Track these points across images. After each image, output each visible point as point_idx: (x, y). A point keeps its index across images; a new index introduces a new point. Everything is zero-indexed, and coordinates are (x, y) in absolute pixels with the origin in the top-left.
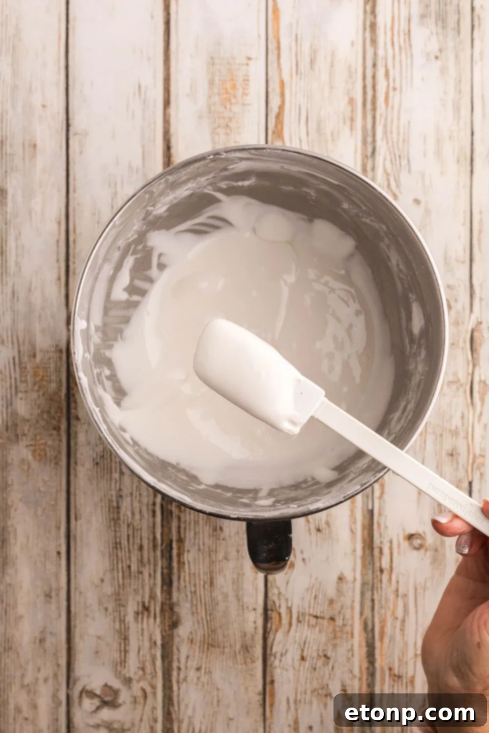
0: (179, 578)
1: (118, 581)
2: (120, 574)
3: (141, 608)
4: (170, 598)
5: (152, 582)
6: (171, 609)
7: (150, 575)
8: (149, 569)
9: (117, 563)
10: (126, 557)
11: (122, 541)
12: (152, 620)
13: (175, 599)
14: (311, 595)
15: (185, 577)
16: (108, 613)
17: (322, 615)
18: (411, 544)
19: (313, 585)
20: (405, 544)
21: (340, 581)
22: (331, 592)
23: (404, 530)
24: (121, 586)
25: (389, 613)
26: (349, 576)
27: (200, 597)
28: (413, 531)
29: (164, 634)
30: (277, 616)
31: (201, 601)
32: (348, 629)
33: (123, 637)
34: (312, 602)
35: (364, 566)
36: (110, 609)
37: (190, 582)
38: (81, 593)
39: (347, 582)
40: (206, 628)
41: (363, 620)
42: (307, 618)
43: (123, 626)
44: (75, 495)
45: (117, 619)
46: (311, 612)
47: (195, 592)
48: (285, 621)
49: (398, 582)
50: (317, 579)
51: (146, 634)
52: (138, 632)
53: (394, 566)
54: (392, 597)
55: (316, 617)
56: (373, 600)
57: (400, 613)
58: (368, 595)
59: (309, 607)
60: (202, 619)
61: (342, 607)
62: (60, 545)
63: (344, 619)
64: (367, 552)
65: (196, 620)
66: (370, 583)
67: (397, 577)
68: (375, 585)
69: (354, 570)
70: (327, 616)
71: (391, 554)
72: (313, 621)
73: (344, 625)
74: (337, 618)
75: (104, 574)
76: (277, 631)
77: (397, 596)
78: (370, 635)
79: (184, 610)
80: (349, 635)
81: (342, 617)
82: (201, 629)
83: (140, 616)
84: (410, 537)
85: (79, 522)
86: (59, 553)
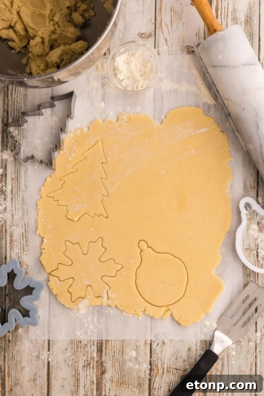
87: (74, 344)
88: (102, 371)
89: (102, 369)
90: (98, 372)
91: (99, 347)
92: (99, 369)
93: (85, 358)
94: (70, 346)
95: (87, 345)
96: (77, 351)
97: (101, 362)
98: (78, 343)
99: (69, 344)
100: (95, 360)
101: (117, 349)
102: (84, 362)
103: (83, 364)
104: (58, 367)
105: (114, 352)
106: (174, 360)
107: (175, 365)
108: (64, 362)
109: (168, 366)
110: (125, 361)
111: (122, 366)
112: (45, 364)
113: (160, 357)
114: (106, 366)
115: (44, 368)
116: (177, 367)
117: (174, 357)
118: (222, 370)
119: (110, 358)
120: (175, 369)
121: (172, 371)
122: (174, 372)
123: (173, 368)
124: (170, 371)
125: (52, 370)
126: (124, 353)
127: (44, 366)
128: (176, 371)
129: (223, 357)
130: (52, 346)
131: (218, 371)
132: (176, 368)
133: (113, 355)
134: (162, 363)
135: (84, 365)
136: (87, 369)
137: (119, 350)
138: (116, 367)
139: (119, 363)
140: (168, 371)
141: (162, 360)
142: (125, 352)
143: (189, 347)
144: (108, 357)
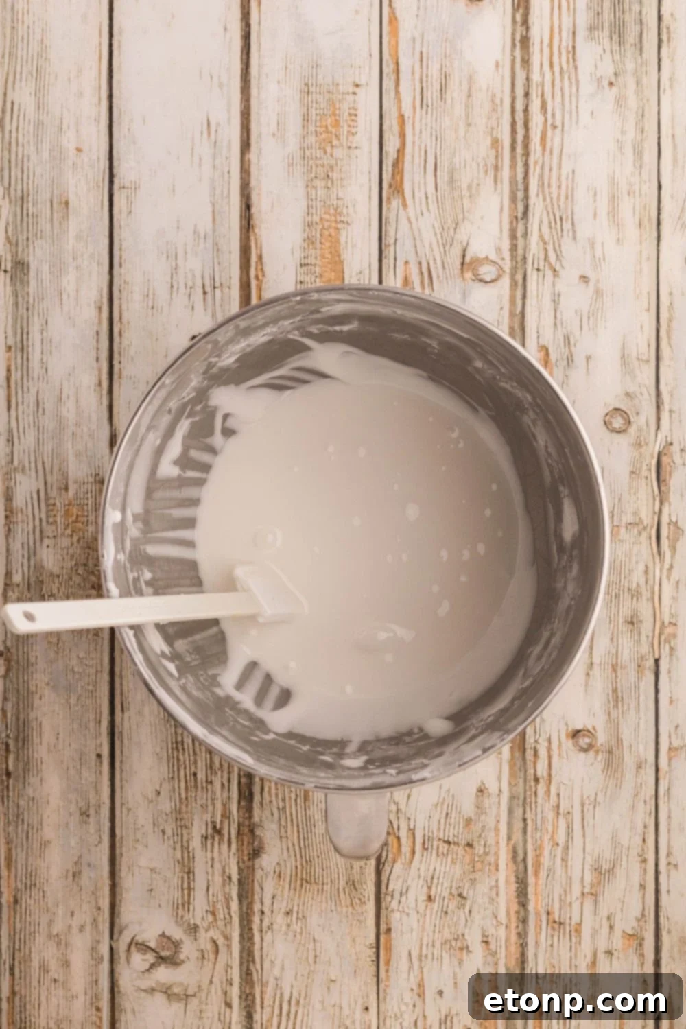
0: (262, 789)
1: (180, 794)
2: (183, 785)
3: (210, 831)
4: (250, 817)
5: (225, 795)
6: (252, 831)
7: (223, 785)
8: (222, 777)
9: (179, 770)
10: (190, 760)
11: (185, 740)
12: (225, 847)
13: (256, 819)
14: (441, 813)
15: (270, 788)
16: (166, 837)
17: (456, 840)
18: (576, 744)
19: (444, 799)
20: (568, 744)
21: (480, 794)
22: (468, 808)
23: (566, 724)
24: (184, 800)
25: (546, 838)
26: (493, 787)
27: (291, 815)
28: (579, 727)
29: (241, 864)
30: (395, 841)
31: (292, 820)
32: (491, 859)
33: (186, 870)
34: (443, 821)
35: (512, 774)
36: (169, 832)
37: (277, 795)
38: (129, 810)
39: (489, 795)
40: (298, 856)
41: (511, 846)
42: (435, 843)
43: (186, 855)
44: (121, 677)
45: (178, 846)
46: (441, 836)
47: (284, 808)
48: (406, 848)
49: (558, 795)
50: (449, 791)
51: (217, 866)
52: (207, 862)
53: (553, 773)
54: (550, 815)
55: (448, 843)
56: (525, 820)
57: (561, 837)
58: (519, 812)
59: (439, 829)
60: (293, 845)
61: (483, 827)
62: (101, 745)
63: (485, 845)
64: (517, 754)
65: (285, 847)
66: (522, 797)
67: (558, 788)
68: (528, 800)
69: (499, 779)
70: (464, 842)
71: (550, 757)
72: (444, 848)
73: (486, 854)
74: (475, 844)
75: (161, 786)
76: (394, 861)
77: (558, 814)
78: (521, 866)
79: (269, 833)
80: (493, 868)
81: (482, 843)
82: (293, 858)
83: (209, 842)
84: (576, 734)
85: (126, 715)
86: (99, 756)
87: (179, 781)
88: (254, 850)
89: (253, 843)
90: (243, 851)
91: (244, 788)
92: (245, 843)
93: (208, 817)
94: (166, 787)
95: (211, 782)
96: (187, 798)
97: (249, 826)
98: (188, 778)
99: (164, 779)
100: (234, 820)
101: (291, 791)
102: (204, 827)
103: (204, 832)
104: (138, 840)
105: (284, 800)
106: (440, 818)
107: (444, 831)
108: (152, 825)
109: (424, 836)
110: (312, 823)
111: (306, 836)
112: (104, 832)
113: (403, 810)
114: (262, 835)
115: (100, 842)
116: (449, 836)
117: (442, 809)
118: (568, 841)
119: (272, 814)
120: (445, 842)
121: (435, 847)
122: (441, 850)
123: (440, 839)
124: (430, 847)
125: (121, 847)
126: (309, 800)
127: (100, 837)
128: (446, 846)
129: (571, 810)
130: (122, 787)
131: (557, 844)
132: (446, 839)
133: (281, 807)
134: (409, 825)
135: (205, 834)
136: (213, 845)
137: (297, 795)
138: (290, 838)
139: (298, 826)
140: (426, 846)
141: (409, 819)
142: (311, 798)
143: (479, 784)
144: (267, 813)
